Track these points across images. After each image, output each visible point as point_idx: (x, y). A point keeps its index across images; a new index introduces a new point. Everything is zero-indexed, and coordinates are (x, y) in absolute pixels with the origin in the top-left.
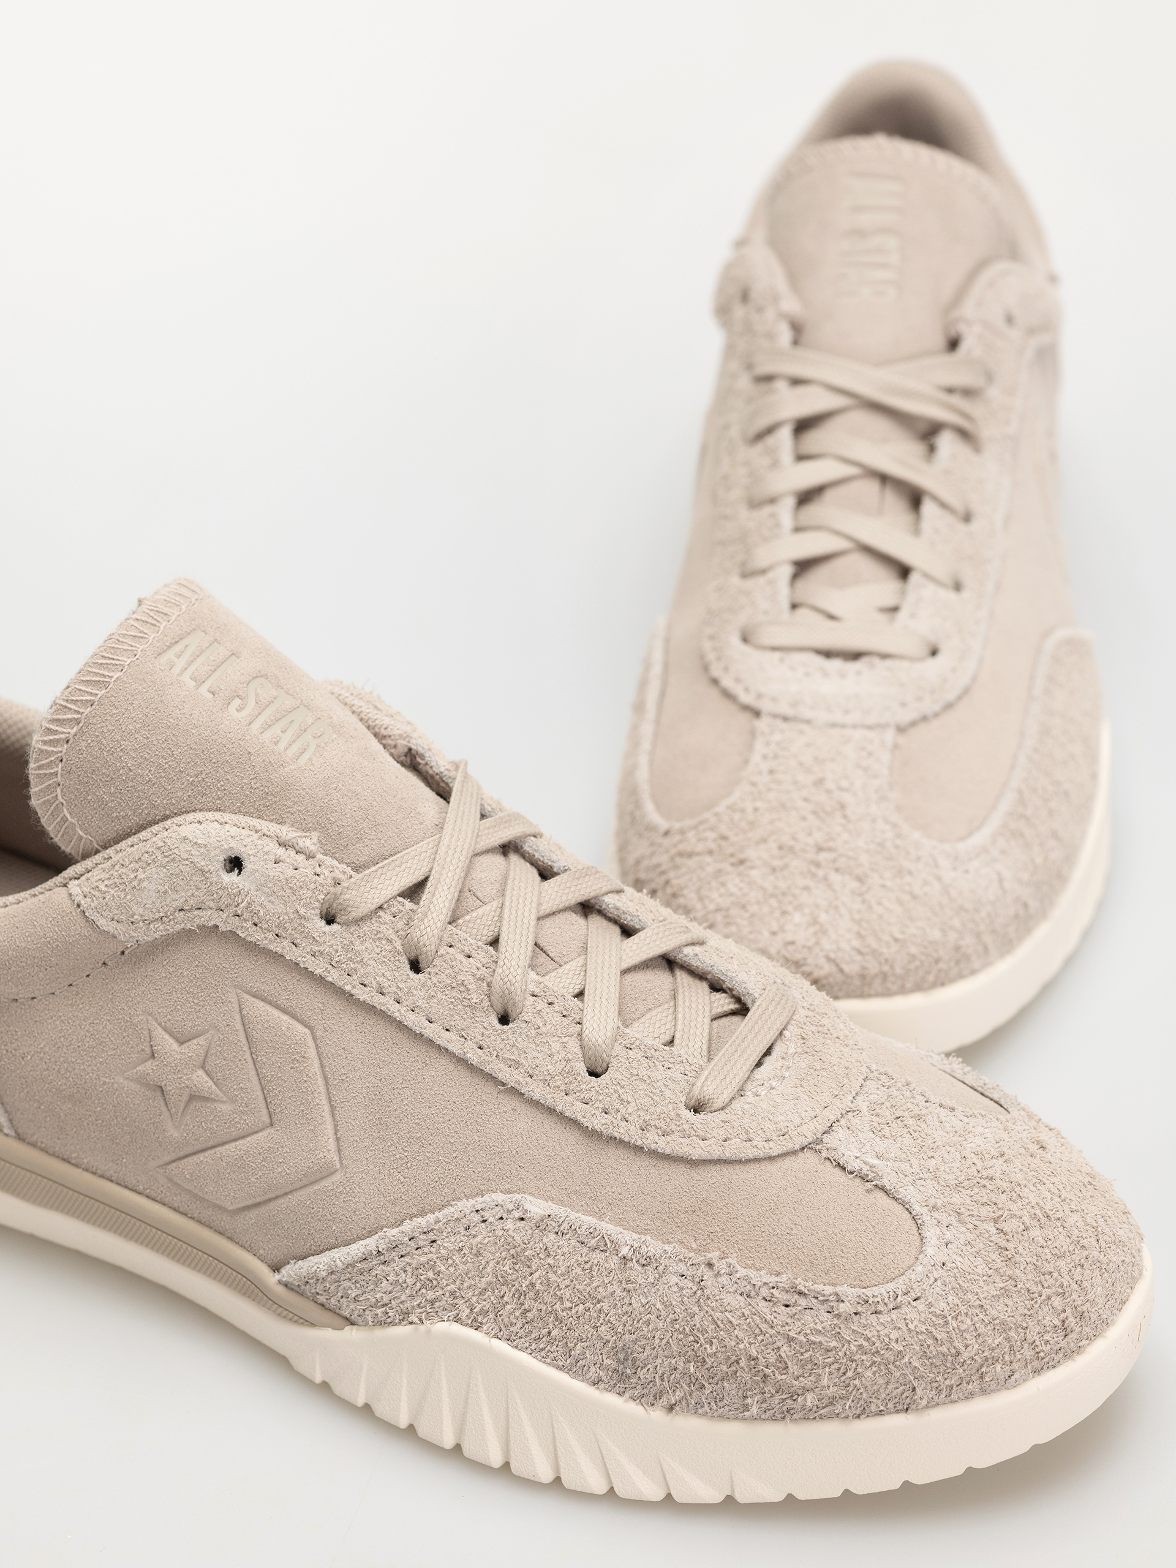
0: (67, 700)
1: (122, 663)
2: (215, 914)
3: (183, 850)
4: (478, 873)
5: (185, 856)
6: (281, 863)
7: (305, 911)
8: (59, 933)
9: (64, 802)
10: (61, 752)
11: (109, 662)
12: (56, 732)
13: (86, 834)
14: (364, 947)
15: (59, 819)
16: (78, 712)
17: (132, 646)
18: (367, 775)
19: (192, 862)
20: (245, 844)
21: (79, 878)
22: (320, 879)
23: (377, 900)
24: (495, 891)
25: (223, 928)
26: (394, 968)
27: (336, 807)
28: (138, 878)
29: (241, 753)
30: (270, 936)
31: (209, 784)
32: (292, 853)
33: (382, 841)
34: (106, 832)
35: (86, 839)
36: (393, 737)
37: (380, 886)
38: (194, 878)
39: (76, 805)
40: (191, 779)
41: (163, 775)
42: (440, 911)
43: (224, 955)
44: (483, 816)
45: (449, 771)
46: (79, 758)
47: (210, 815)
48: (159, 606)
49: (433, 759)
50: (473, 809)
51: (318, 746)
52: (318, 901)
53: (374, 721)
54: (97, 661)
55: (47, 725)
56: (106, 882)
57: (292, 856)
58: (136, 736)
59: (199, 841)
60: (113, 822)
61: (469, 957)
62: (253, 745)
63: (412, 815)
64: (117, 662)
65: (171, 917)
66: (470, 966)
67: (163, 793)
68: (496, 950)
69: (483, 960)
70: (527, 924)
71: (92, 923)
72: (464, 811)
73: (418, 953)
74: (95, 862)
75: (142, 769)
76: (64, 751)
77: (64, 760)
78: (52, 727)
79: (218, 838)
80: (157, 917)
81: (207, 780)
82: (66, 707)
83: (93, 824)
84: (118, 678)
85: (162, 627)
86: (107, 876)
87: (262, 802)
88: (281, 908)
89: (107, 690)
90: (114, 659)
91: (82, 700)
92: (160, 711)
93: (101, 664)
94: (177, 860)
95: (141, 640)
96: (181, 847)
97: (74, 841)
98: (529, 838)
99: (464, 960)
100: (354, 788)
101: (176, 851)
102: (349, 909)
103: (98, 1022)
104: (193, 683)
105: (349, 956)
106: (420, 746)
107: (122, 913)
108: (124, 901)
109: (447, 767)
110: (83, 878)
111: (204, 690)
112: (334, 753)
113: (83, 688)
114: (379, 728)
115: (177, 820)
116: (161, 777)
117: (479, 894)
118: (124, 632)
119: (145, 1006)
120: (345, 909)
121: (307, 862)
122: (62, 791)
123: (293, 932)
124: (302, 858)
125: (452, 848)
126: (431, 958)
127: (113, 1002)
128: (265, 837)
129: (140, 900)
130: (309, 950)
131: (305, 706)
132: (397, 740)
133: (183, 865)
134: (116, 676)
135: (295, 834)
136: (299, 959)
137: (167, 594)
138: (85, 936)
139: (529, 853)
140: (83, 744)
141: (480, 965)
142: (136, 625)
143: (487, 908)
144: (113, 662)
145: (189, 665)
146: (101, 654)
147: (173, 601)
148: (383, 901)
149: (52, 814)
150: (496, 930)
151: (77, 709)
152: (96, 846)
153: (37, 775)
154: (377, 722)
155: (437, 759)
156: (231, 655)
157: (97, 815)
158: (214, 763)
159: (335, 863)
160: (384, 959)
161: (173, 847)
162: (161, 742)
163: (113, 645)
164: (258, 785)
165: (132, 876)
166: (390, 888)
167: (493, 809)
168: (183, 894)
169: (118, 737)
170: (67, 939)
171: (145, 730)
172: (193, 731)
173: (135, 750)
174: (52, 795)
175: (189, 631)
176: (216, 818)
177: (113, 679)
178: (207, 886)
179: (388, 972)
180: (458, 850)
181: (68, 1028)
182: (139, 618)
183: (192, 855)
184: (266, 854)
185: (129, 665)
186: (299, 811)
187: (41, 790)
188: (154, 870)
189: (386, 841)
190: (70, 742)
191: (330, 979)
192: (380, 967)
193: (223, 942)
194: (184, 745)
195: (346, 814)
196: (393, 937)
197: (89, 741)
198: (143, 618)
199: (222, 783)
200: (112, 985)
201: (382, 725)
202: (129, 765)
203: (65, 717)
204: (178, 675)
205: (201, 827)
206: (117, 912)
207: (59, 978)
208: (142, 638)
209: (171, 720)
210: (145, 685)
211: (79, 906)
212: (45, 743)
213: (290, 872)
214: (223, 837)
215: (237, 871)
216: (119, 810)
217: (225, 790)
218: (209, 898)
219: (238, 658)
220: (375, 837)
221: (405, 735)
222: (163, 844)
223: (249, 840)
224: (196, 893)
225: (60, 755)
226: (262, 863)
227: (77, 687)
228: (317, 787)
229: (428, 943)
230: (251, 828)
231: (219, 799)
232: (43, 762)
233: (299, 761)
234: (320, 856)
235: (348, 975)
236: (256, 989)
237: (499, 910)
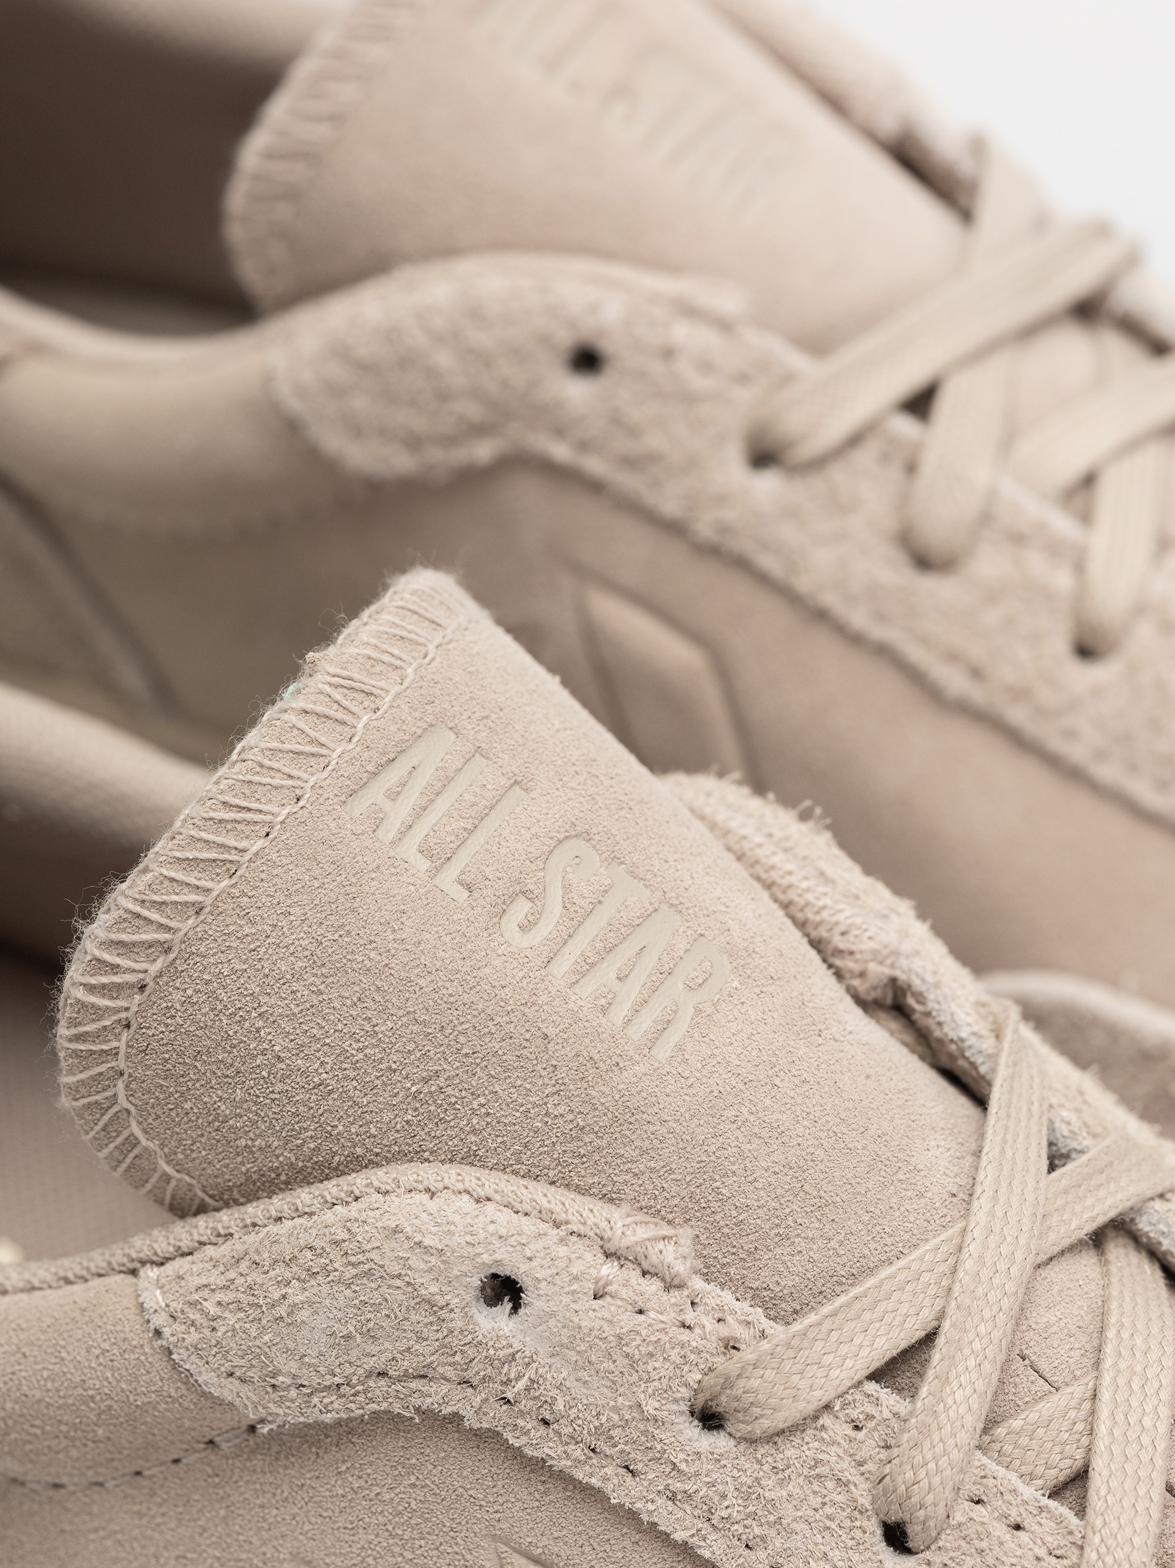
0: (143, 901)
1: (268, 818)
2: (459, 1392)
3: (389, 1256)
4: (1042, 1311)
5: (395, 1269)
6: (608, 1299)
7: (657, 1405)
8: (114, 1383)
9: (132, 1109)
10: (127, 1009)
11: (239, 816)
12: (115, 968)
13: (178, 1171)
14: (784, 1493)
15: (120, 1140)
16: (168, 929)
17: (290, 777)
18: (805, 1081)
19: (409, 1284)
20: (529, 1254)
21: (162, 1264)
22: (692, 1338)
23: (818, 1393)
24: (1078, 1353)
25: (471, 1421)
26: (850, 1543)
27: (733, 1164)
28: (290, 1301)
29: (528, 1036)
30: (578, 1453)
31: (453, 1100)
32: (634, 1275)
33: (834, 1244)
34: (223, 1173)
35: (179, 1180)
36: (858, 956)
37: (828, 1359)
38: (414, 1317)
39: (158, 1117)
40: (414, 1089)
41: (352, 1074)
42: (958, 1424)
43: (473, 1472)
44: (1056, 1159)
45: (981, 1037)
46: (167, 1025)
47: (451, 1174)
48: (356, 676)
49: (944, 1006)
50: (1033, 1148)
51: (698, 1011)
52: (686, 1385)
53: (818, 913)
54: (212, 814)
55: (97, 953)
56: (219, 1296)
57: (634, 1282)
58: (295, 986)
59: (427, 1242)
60: (238, 1154)
61: (1018, 1527)
62: (555, 1018)
63: (901, 1176)
64: (258, 817)
65: (360, 1388)
66: (1019, 1552)
67: (350, 1112)
68: (1081, 1512)
69: (1050, 1539)
70: (1150, 1448)
71: (188, 1380)
72: (1014, 1159)
73: (907, 1518)
74: (196, 1237)
75: (307, 1057)
76: (134, 1009)
77: (133, 1028)
78: (107, 957)
79: (469, 1238)
80: (327, 1383)
81: (449, 1091)
82: (139, 916)
83: (194, 1155)
84: (257, 854)
85: (360, 726)
86: (221, 1281)
87: (570, 1147)
88: (600, 1394)
89: (233, 881)
90: (249, 810)
91: (176, 903)
92: (349, 932)
93: (221, 821)
94: (378, 1275)
95: (312, 761)
96: (386, 1249)
97: (153, 1181)
98: (1151, 1203)
99: (1005, 1534)
100: (774, 1117)
101: (373, 1255)
102: (756, 1411)
103: (194, 1556)
104: (424, 865)
105: (751, 1509)
106: (917, 975)
107: (252, 1366)
108: (258, 1343)
109: (975, 1029)
110: (169, 1268)
111: (448, 879)
112: (734, 1027)
113: (179, 876)
114: (831, 930)
115: (380, 1176)
116: (346, 1078)
117: (1043, 1366)
118: (275, 745)
119: (296, 1544)
120: (746, 1410)
121: (665, 1298)
122: (127, 1087)
123: (628, 1448)
124: (653, 1288)
125: (989, 1263)
126: (934, 1534)
127: (227, 1524)
128: (574, 1238)
129: (292, 1346)
130: (661, 1488)
131: (672, 905)
132: (866, 962)
133: (389, 1287)
134: (254, 849)
135: (642, 1233)
136: (639, 1505)
137: (374, 641)
138: (170, 1397)
139: (1149, 1238)
140: (177, 996)
141: (1042, 1552)
142: (302, 725)
143: (1059, 1400)
144: (249, 816)
145: (418, 816)
146: (222, 798)
147: (386, 658)
148: (831, 1395)
149: (104, 1129)
150: (1079, 1455)
151: (164, 921)
152: (200, 1194)
153: (74, 1051)
154: (825, 914)
155: (954, 1008)
156: (512, 785)
157: (203, 1140)
158: (466, 1055)
159: (727, 1297)
160: (829, 1523)
161: (369, 1247)
162: (349, 1002)
163: (249, 777)
164: (561, 1109)
165: (276, 1295)
166: (849, 1363)
167: (1071, 1132)
168: (387, 1345)
169: (254, 987)
170: (132, 1398)
171: (316, 975)
172: (422, 982)
173: (292, 1016)
174: (106, 1094)
175: (419, 731)
176: (467, 1184)
177: (247, 856)
178: (440, 1335)
179: (837, 1552)
180: (1002, 1266)
181: (131, 1557)
182: (309, 707)
183: (410, 1268)
184: (576, 1278)
185: (282, 822)
186: (652, 1170)
187: (82, 1082)
188: (325, 1289)
189: (841, 1243)
190: (148, 991)
191: (707, 1554)
192: (820, 1540)
193: (471, 1444)
194: (400, 1013)
195: (755, 1180)
196: (851, 1474)
197: (189, 992)
198: (319, 709)
199: (482, 1100)
200: (228, 1489)
201: (837, 923)
202: (277, 1048)
203: (135, 938)
204: (393, 842)
205: (432, 1205)
206: (242, 1362)
207: (112, 1460)
208: (313, 755)
209: (372, 955)
210: (317, 872)
211: (158, 1333)
212: (91, 989)
213: (628, 1321)
214: (482, 1235)
215: (508, 1306)
216: (251, 1135)
217: (488, 1114)
218: (443, 1359)
219: (526, 790)
220: (817, 1234)
221: (885, 952)
222: (346, 1236)
223: (539, 1245)
224: (416, 1347)
225: (123, 1015)
226: (566, 1299)
227: (166, 873)
228: (692, 1117)
229: (930, 1499)
230: (544, 1216)
231: (474, 1131)
232: (87, 1028)
233: (654, 1051)
234: (698, 1283)
235: (747, 1546)
236: (540, 1551)
237: (1087, 1405)
